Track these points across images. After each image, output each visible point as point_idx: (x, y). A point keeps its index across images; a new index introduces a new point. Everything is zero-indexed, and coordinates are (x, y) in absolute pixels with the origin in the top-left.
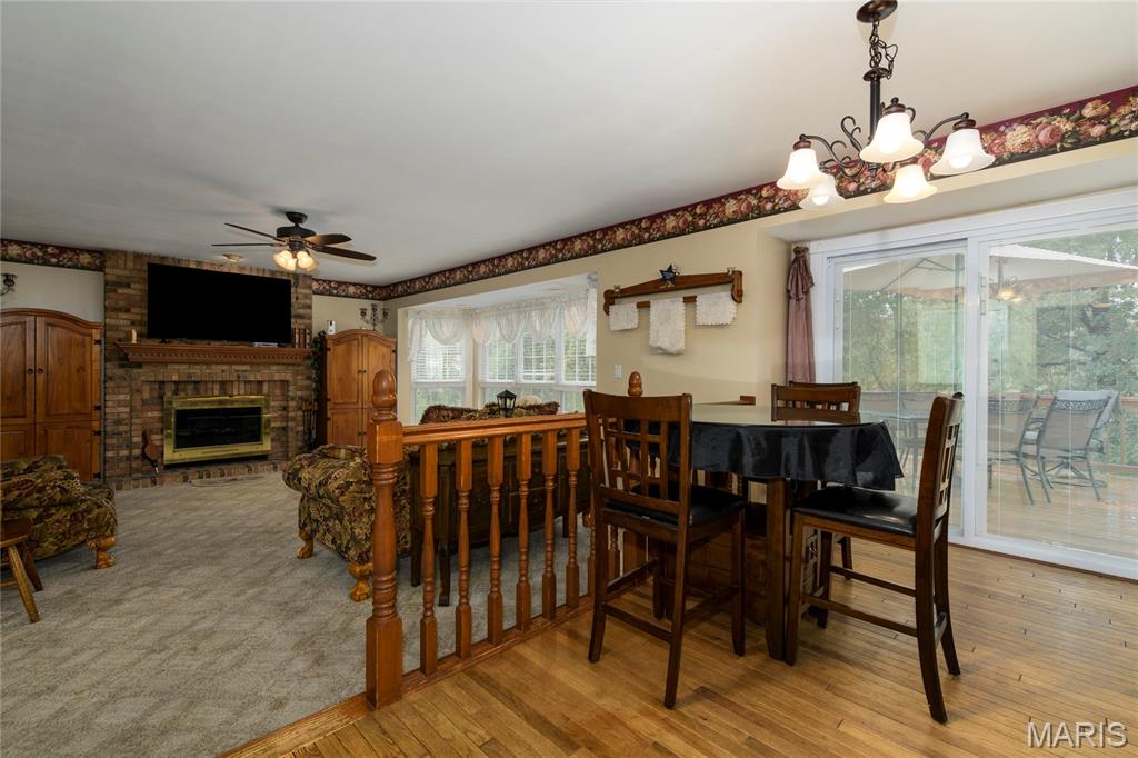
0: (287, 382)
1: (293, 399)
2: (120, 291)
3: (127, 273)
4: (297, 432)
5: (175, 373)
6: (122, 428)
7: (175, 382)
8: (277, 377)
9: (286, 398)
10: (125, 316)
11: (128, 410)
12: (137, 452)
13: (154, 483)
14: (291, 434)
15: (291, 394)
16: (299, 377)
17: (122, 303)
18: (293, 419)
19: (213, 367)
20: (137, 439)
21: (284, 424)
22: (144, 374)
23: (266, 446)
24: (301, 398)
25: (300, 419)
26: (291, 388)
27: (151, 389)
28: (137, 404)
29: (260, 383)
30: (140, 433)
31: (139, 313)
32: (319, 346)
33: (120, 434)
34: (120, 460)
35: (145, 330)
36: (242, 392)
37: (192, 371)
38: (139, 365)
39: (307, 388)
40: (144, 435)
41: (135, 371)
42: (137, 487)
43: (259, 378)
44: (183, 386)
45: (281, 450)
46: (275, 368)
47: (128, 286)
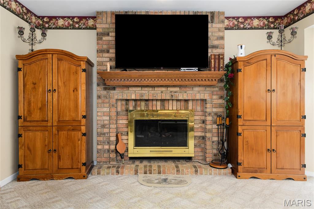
0: (206, 100)
1: (210, 114)
2: (104, 38)
3: (107, 26)
4: (213, 142)
5: (133, 94)
6: (106, 130)
7: (135, 100)
8: (198, 97)
9: (204, 113)
10: (106, 55)
11: (108, 118)
12: (113, 147)
13: (118, 172)
14: (208, 143)
15: (208, 110)
16: (215, 97)
17: (105, 47)
18: (210, 131)
19: (156, 89)
20: (113, 139)
21: (203, 134)
22: (117, 94)
23: (190, 150)
24: (216, 114)
25: (215, 131)
26: (208, 105)
27: (122, 105)
28: (113, 114)
29: (186, 101)
30: (115, 134)
31: (112, 53)
32: (230, 69)
33: (104, 134)
34: (104, 151)
36: (175, 108)
37: (143, 92)
38: (114, 89)
39: (220, 106)
40: (117, 136)
41: (112, 92)
42: (108, 174)
43: (186, 97)
44: (139, 103)
45: (201, 154)
46: (196, 89)
47: (108, 35)
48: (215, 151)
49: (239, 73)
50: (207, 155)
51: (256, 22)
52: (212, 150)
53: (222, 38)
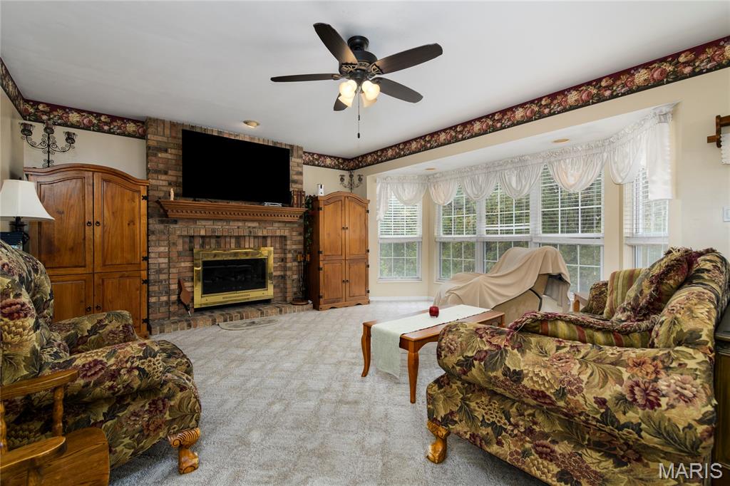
0: (285, 237)
1: (290, 251)
2: (160, 155)
3: (165, 139)
4: (293, 280)
5: (203, 228)
6: (163, 277)
7: (203, 237)
8: (278, 233)
9: (284, 251)
10: (164, 177)
11: (166, 260)
12: (174, 298)
13: (189, 326)
14: (289, 282)
15: (288, 247)
16: (294, 233)
17: (161, 166)
18: (290, 269)
19: (231, 223)
20: (174, 287)
21: (282, 273)
22: (179, 229)
23: (269, 292)
24: (295, 251)
25: (294, 268)
26: (288, 242)
27: (184, 242)
28: (174, 255)
29: (265, 238)
30: (176, 281)
31: (175, 175)
32: (310, 206)
33: (161, 281)
34: (161, 304)
35: (180, 190)
36: (252, 246)
37: (215, 227)
38: (175, 222)
39: (299, 243)
40: (179, 283)
41: (172, 226)
42: (176, 330)
43: (265, 233)
44: (207, 240)
45: (279, 295)
46: (276, 225)
47: (166, 151)
48: (295, 290)
49: (320, 211)
50: (288, 294)
51: (328, 161)
52: (292, 289)
53: (301, 174)
